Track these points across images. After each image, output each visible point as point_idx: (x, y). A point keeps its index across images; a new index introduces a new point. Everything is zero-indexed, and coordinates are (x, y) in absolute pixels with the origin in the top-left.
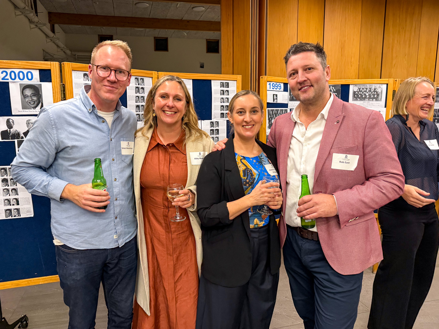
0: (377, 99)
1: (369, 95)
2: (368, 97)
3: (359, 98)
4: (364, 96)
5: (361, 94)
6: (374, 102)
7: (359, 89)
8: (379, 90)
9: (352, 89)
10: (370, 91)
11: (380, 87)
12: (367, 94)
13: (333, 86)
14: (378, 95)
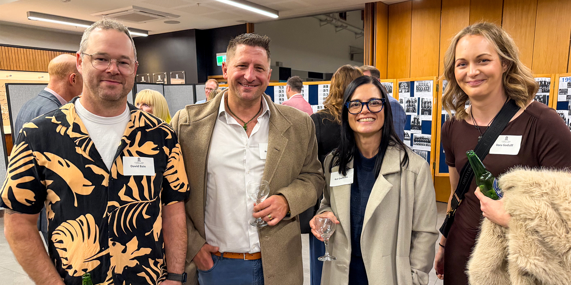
0: (428, 90)
1: (424, 88)
2: (423, 89)
3: (419, 90)
4: (421, 89)
5: (420, 88)
6: (427, 93)
7: (419, 84)
8: (429, 85)
9: (416, 84)
10: (425, 85)
11: (429, 82)
12: (423, 88)
13: (406, 83)
14: (429, 88)
